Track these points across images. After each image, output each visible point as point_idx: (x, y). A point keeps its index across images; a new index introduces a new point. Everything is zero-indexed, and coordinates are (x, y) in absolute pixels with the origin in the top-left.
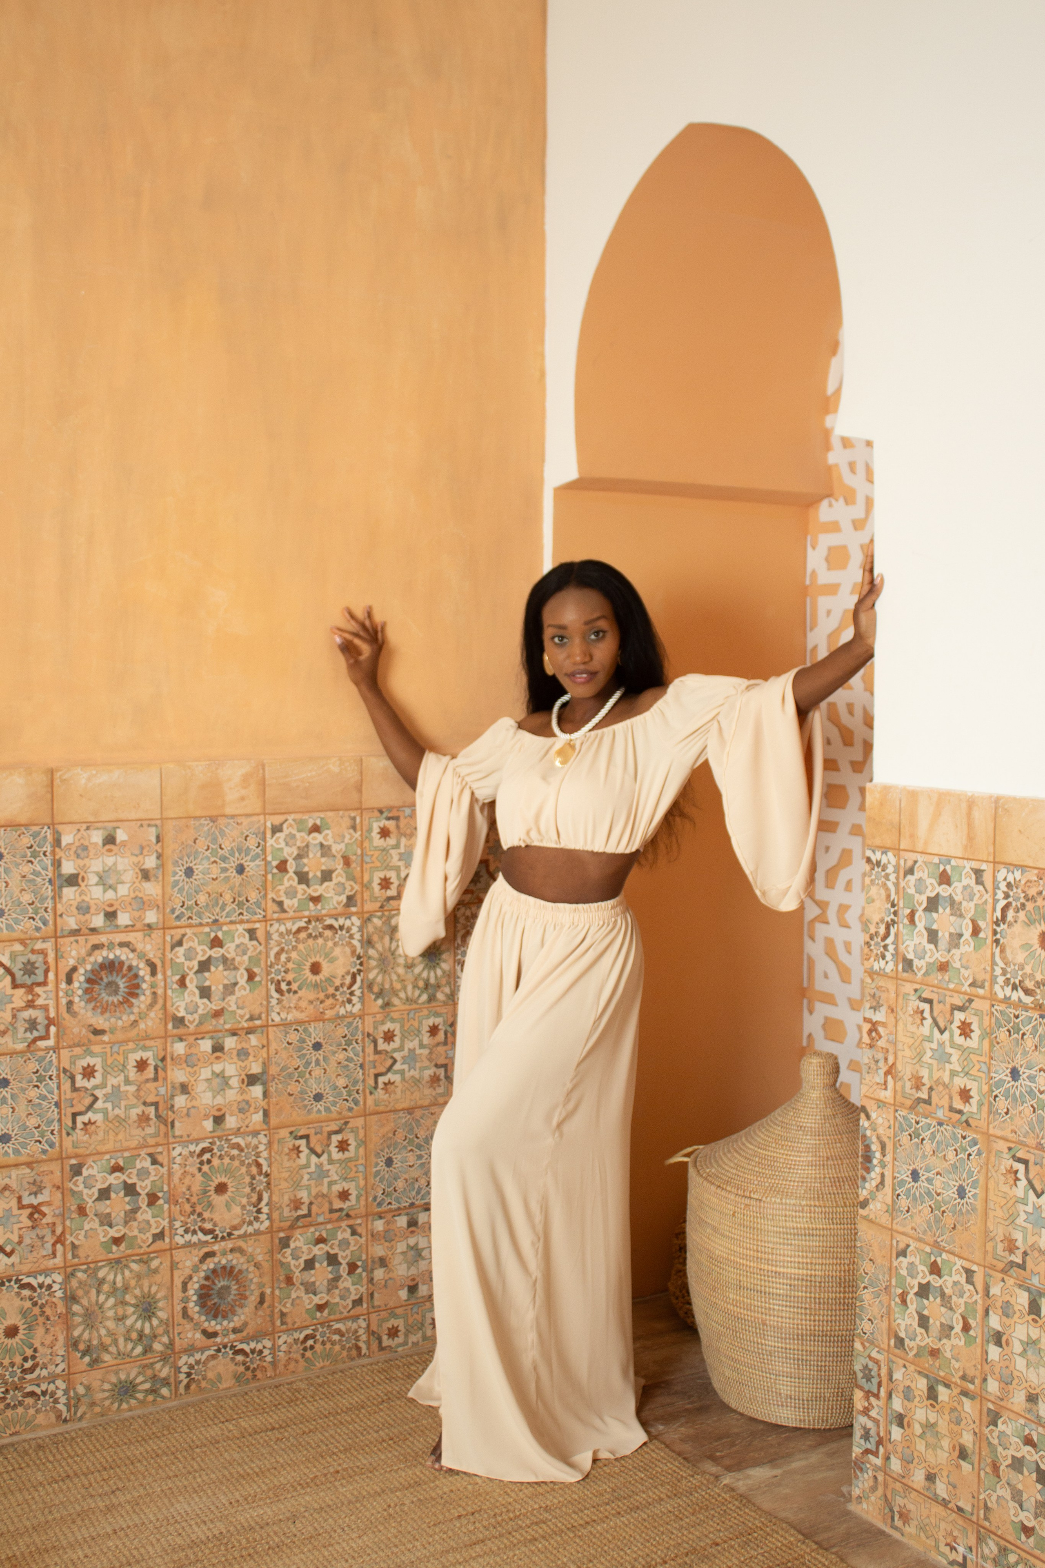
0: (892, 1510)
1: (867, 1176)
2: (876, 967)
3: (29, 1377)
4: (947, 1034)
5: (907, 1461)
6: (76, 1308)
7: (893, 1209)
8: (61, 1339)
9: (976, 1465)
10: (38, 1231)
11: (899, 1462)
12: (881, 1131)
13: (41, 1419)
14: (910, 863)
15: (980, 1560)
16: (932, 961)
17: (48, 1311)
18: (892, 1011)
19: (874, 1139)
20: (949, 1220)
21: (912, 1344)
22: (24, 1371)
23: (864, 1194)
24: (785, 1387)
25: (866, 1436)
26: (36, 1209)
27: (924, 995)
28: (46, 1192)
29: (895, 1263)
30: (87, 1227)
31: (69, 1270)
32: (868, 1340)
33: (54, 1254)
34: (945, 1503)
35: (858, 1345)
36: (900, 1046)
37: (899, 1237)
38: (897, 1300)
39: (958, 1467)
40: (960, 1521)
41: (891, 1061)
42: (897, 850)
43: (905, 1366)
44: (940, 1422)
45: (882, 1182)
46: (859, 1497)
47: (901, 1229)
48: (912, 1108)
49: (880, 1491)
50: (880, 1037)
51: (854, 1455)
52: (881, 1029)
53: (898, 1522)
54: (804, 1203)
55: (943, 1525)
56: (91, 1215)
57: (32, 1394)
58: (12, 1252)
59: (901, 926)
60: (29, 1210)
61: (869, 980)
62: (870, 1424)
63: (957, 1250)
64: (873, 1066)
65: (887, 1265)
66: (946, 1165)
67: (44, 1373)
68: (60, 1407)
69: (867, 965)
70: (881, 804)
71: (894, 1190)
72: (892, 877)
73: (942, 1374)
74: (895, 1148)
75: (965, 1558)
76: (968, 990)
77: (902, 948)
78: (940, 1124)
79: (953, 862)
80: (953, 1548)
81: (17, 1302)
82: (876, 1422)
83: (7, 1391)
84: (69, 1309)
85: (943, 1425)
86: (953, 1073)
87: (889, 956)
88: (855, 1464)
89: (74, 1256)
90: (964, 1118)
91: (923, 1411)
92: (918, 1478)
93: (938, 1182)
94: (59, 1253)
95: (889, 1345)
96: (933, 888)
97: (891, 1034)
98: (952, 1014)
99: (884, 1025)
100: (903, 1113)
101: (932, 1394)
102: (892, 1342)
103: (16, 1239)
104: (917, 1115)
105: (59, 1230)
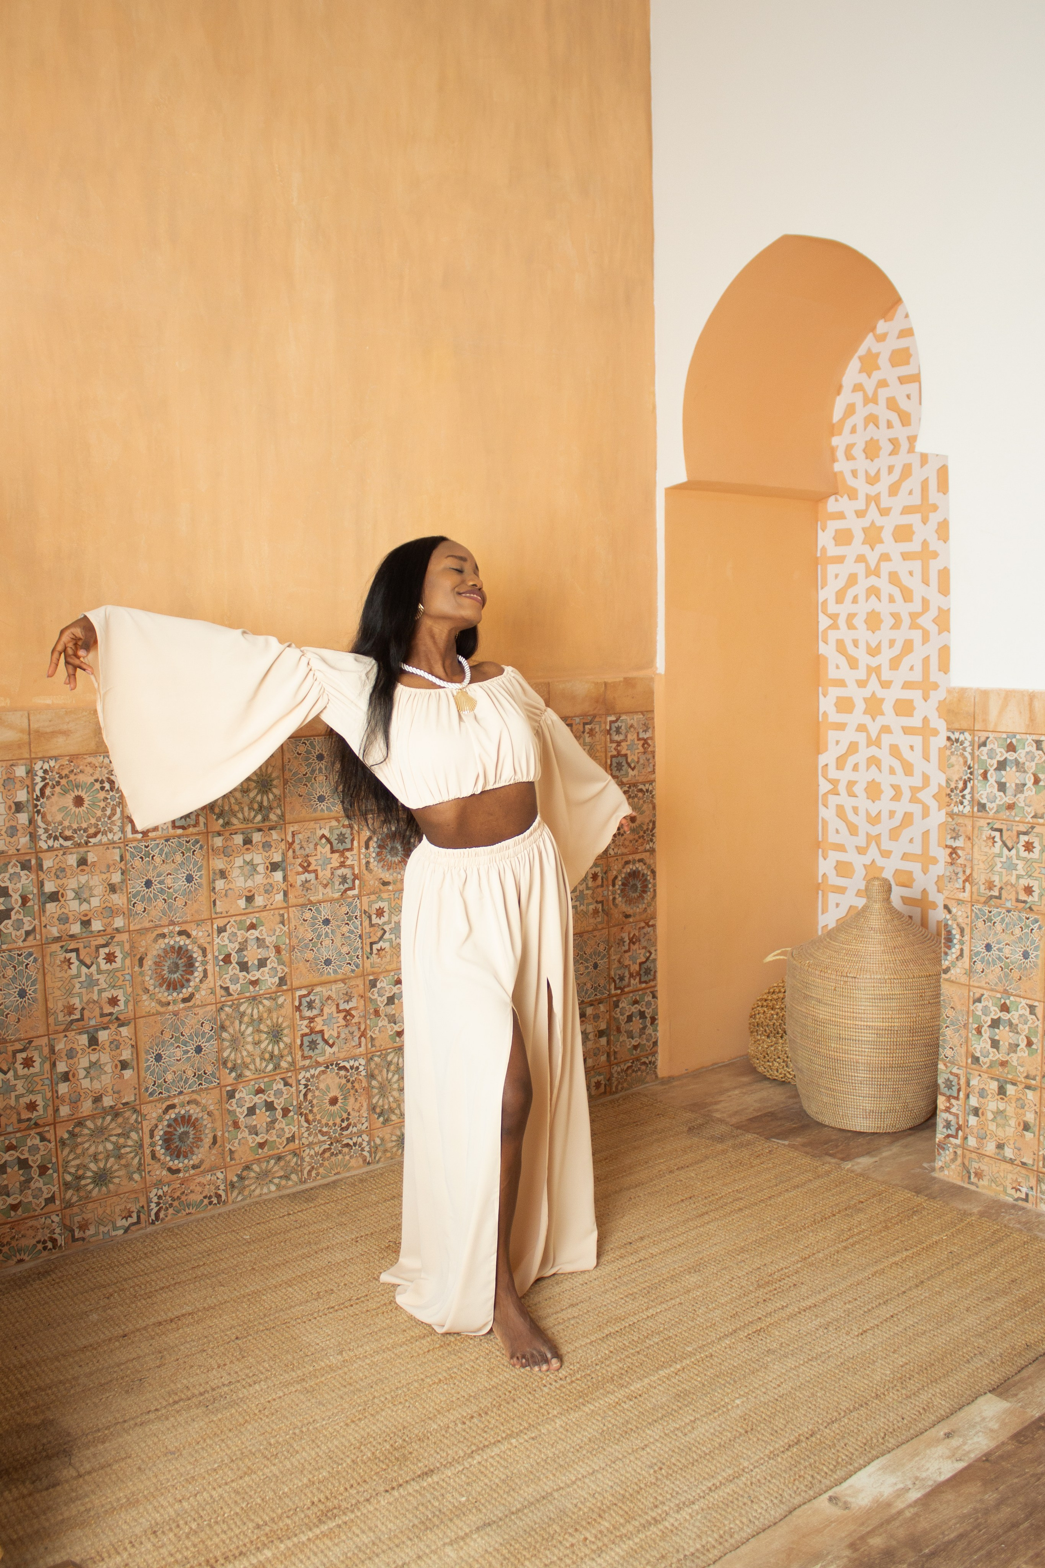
0: (969, 1172)
1: (949, 952)
2: (956, 810)
3: (345, 1133)
4: (1014, 851)
5: (981, 1138)
6: (374, 1083)
7: (971, 971)
8: (365, 1105)
9: (1037, 1133)
10: (349, 1028)
11: (975, 1139)
12: (960, 920)
13: (353, 1163)
14: (983, 739)
15: (1039, 1194)
16: (1001, 803)
17: (356, 1085)
18: (969, 839)
19: (955, 926)
20: (1016, 974)
21: (986, 1060)
22: (342, 1129)
23: (945, 964)
24: (868, 1105)
25: (948, 1125)
26: (348, 1013)
27: (995, 827)
28: (354, 1000)
29: (972, 1008)
30: (380, 1024)
31: (370, 1055)
32: (949, 1062)
33: (360, 1044)
34: (1011, 1161)
35: (941, 1066)
36: (975, 862)
37: (975, 990)
38: (974, 1032)
39: (1023, 1136)
40: (1024, 1171)
41: (968, 872)
42: (972, 731)
43: (980, 1075)
44: (1008, 1108)
45: (961, 955)
46: (942, 1167)
47: (976, 984)
48: (985, 903)
49: (959, 1160)
50: (959, 857)
51: (937, 1140)
52: (960, 852)
53: (973, 1179)
54: (886, 977)
55: (1010, 1176)
56: (383, 1016)
57: (347, 1145)
58: (334, 1044)
59: (976, 781)
60: (344, 1014)
61: (950, 820)
62: (951, 1118)
63: (1022, 994)
64: (953, 877)
65: (965, 1009)
66: (1013, 938)
67: (355, 1130)
68: (365, 1153)
69: (949, 809)
70: (959, 700)
71: (971, 958)
72: (969, 749)
73: (1010, 1076)
74: (972, 930)
75: (1027, 1195)
76: (1031, 821)
77: (977, 796)
78: (1009, 911)
79: (1018, 737)
80: (1017, 1190)
81: (337, 1080)
82: (957, 1116)
83: (332, 1144)
84: (369, 1083)
85: (1010, 1110)
86: (1019, 877)
87: (966, 802)
88: (939, 1146)
89: (373, 1046)
90: (1028, 905)
91: (995, 1103)
92: (990, 1147)
93: (1007, 951)
94: (363, 1044)
95: (967, 1063)
96: (1002, 754)
97: (968, 854)
98: (1018, 837)
99: (962, 849)
100: (979, 906)
101: (1002, 1091)
102: (970, 1061)
103: (336, 1035)
104: (989, 907)
105: (362, 1028)
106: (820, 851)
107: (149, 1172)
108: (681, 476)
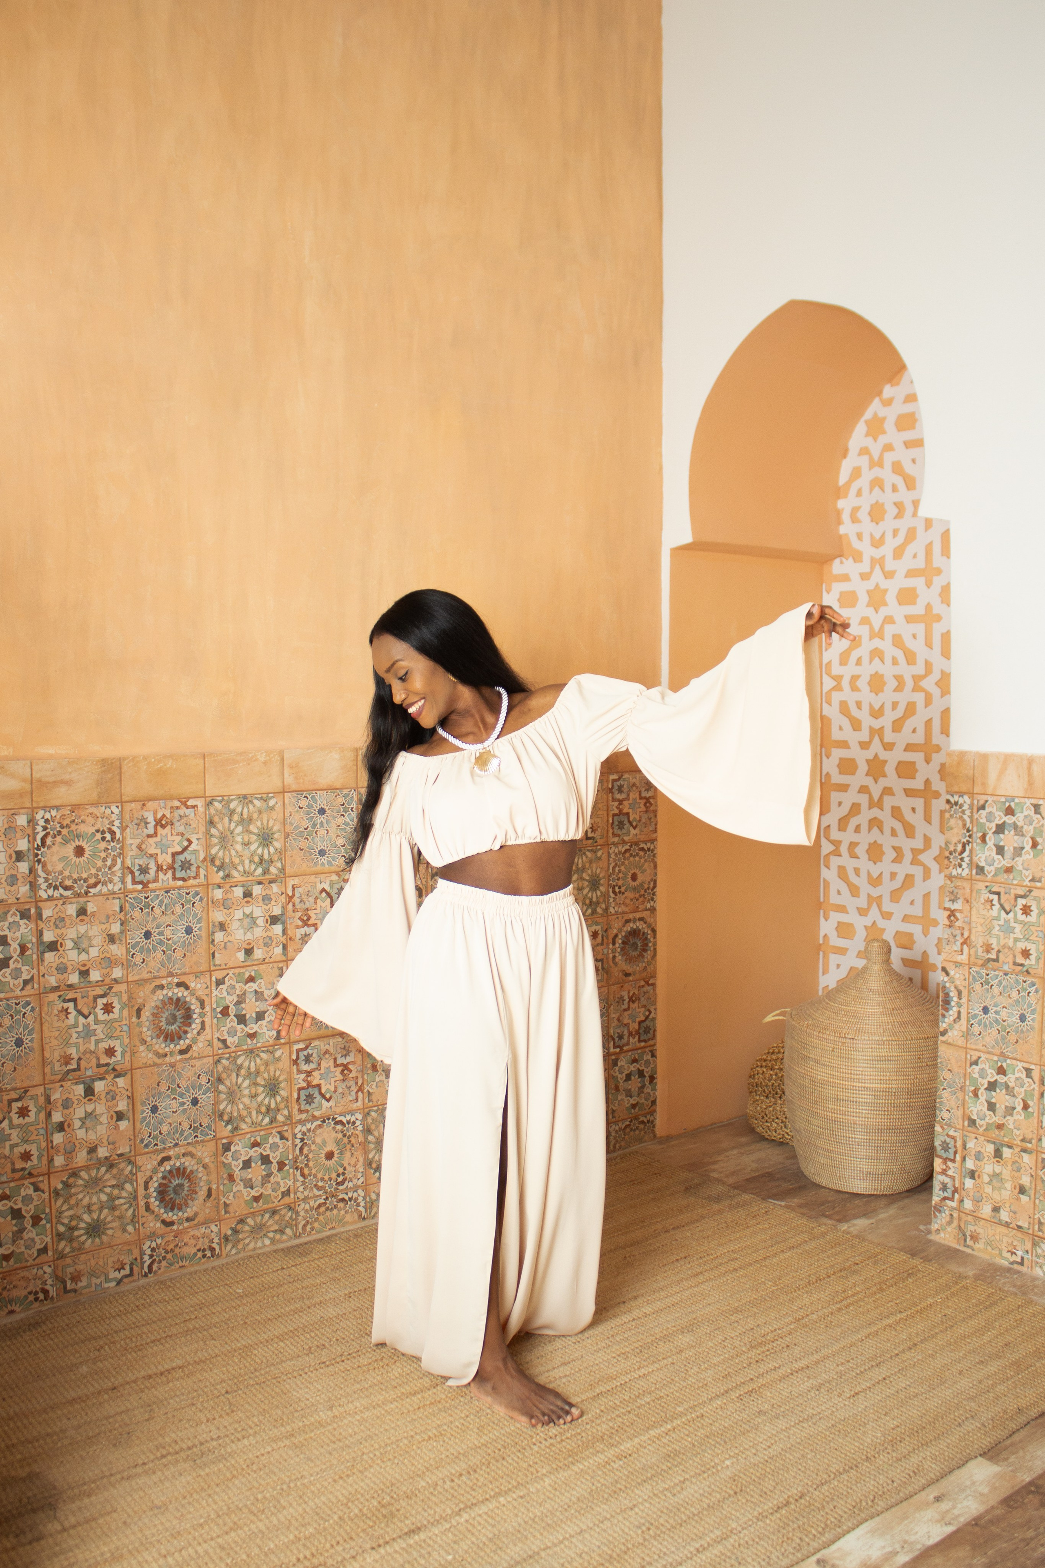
0: (965, 1235)
1: (946, 1014)
2: (954, 873)
3: (341, 1188)
4: (1011, 915)
5: (977, 1201)
6: (370, 1138)
7: (968, 1034)
8: (361, 1160)
9: (1032, 1196)
10: (347, 1082)
11: (971, 1202)
12: (958, 983)
13: (348, 1218)
14: (981, 802)
15: (1034, 1258)
16: (999, 866)
17: (353, 1140)
18: (968, 901)
19: (952, 988)
20: (1013, 1037)
21: (982, 1122)
22: (338, 1184)
23: (943, 1026)
24: (865, 1167)
25: (944, 1188)
26: (345, 1067)
27: (993, 890)
28: (352, 1054)
29: (969, 1070)
30: (377, 1079)
31: (366, 1110)
32: (946, 1124)
33: (357, 1099)
34: (1007, 1225)
35: (938, 1128)
36: (973, 925)
37: (972, 1053)
38: (971, 1094)
39: (1018, 1199)
40: (1019, 1235)
41: (966, 935)
42: (971, 794)
43: (976, 1138)
44: (1004, 1171)
45: (959, 1017)
46: (938, 1230)
47: (973, 1047)
48: (983, 966)
49: (955, 1223)
50: (957, 920)
51: (933, 1202)
52: (958, 915)
53: (969, 1242)
54: (885, 1039)
55: (1005, 1239)
56: (380, 1071)
57: (343, 1200)
58: (331, 1098)
59: (975, 844)
60: (341, 1068)
61: (949, 882)
62: (947, 1180)
63: (1018, 1057)
64: (952, 939)
65: (962, 1071)
66: (1010, 1001)
67: (351, 1184)
68: (361, 1209)
69: (947, 872)
70: (959, 763)
71: (968, 1021)
72: (968, 812)
73: (1006, 1139)
74: (969, 992)
75: (1022, 1258)
76: (1029, 884)
77: (975, 859)
78: (1006, 974)
79: (1016, 800)
80: (1013, 1253)
81: (334, 1134)
82: (953, 1178)
84: (366, 1138)
85: (1006, 1173)
86: (1016, 940)
87: (964, 865)
88: (935, 1208)
89: (370, 1101)
90: (1025, 969)
91: (991, 1166)
92: (986, 1210)
93: (1004, 1014)
94: (360, 1099)
95: (963, 1125)
96: (1000, 817)
97: (966, 917)
98: (1016, 900)
99: (961, 911)
100: (977, 969)
101: (998, 1154)
102: (966, 1123)
103: (333, 1089)
104: (987, 969)
105: (360, 1083)
106: (822, 912)
107: (143, 1224)
108: (686, 537)
